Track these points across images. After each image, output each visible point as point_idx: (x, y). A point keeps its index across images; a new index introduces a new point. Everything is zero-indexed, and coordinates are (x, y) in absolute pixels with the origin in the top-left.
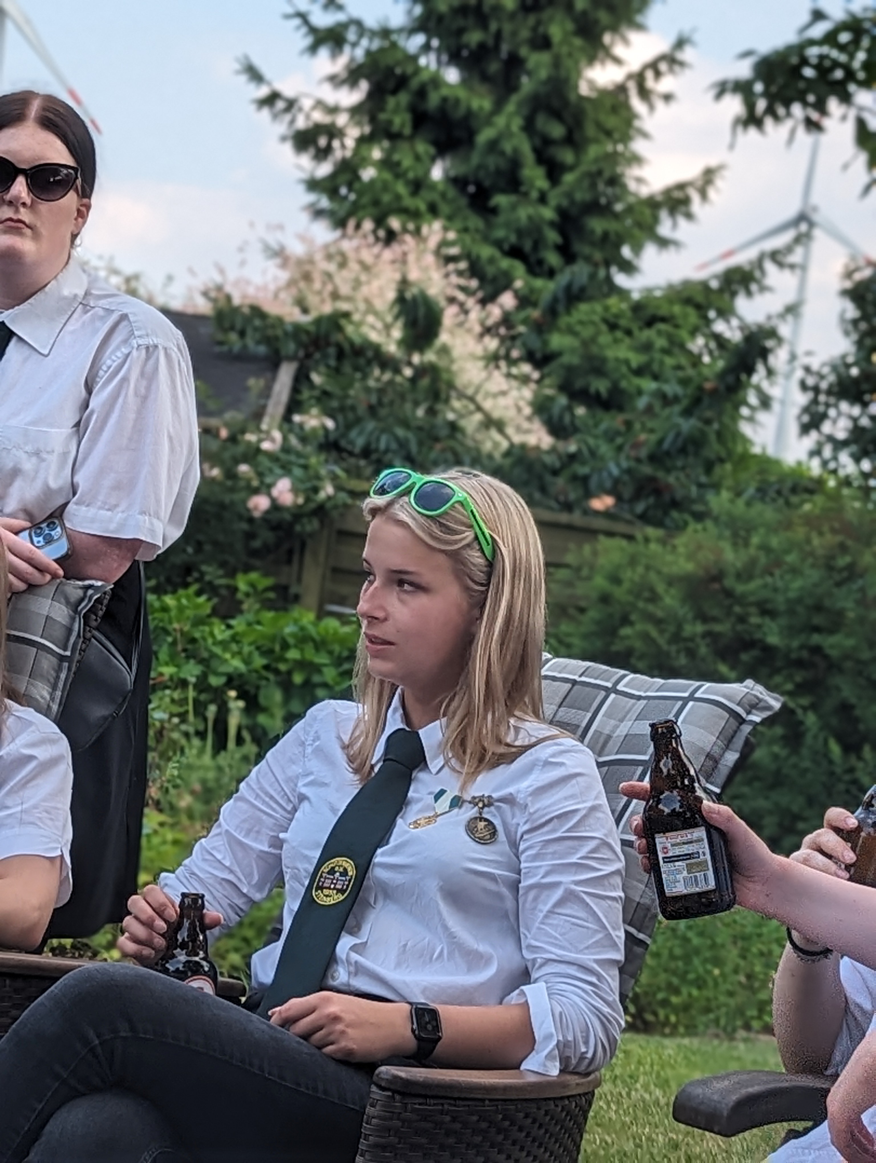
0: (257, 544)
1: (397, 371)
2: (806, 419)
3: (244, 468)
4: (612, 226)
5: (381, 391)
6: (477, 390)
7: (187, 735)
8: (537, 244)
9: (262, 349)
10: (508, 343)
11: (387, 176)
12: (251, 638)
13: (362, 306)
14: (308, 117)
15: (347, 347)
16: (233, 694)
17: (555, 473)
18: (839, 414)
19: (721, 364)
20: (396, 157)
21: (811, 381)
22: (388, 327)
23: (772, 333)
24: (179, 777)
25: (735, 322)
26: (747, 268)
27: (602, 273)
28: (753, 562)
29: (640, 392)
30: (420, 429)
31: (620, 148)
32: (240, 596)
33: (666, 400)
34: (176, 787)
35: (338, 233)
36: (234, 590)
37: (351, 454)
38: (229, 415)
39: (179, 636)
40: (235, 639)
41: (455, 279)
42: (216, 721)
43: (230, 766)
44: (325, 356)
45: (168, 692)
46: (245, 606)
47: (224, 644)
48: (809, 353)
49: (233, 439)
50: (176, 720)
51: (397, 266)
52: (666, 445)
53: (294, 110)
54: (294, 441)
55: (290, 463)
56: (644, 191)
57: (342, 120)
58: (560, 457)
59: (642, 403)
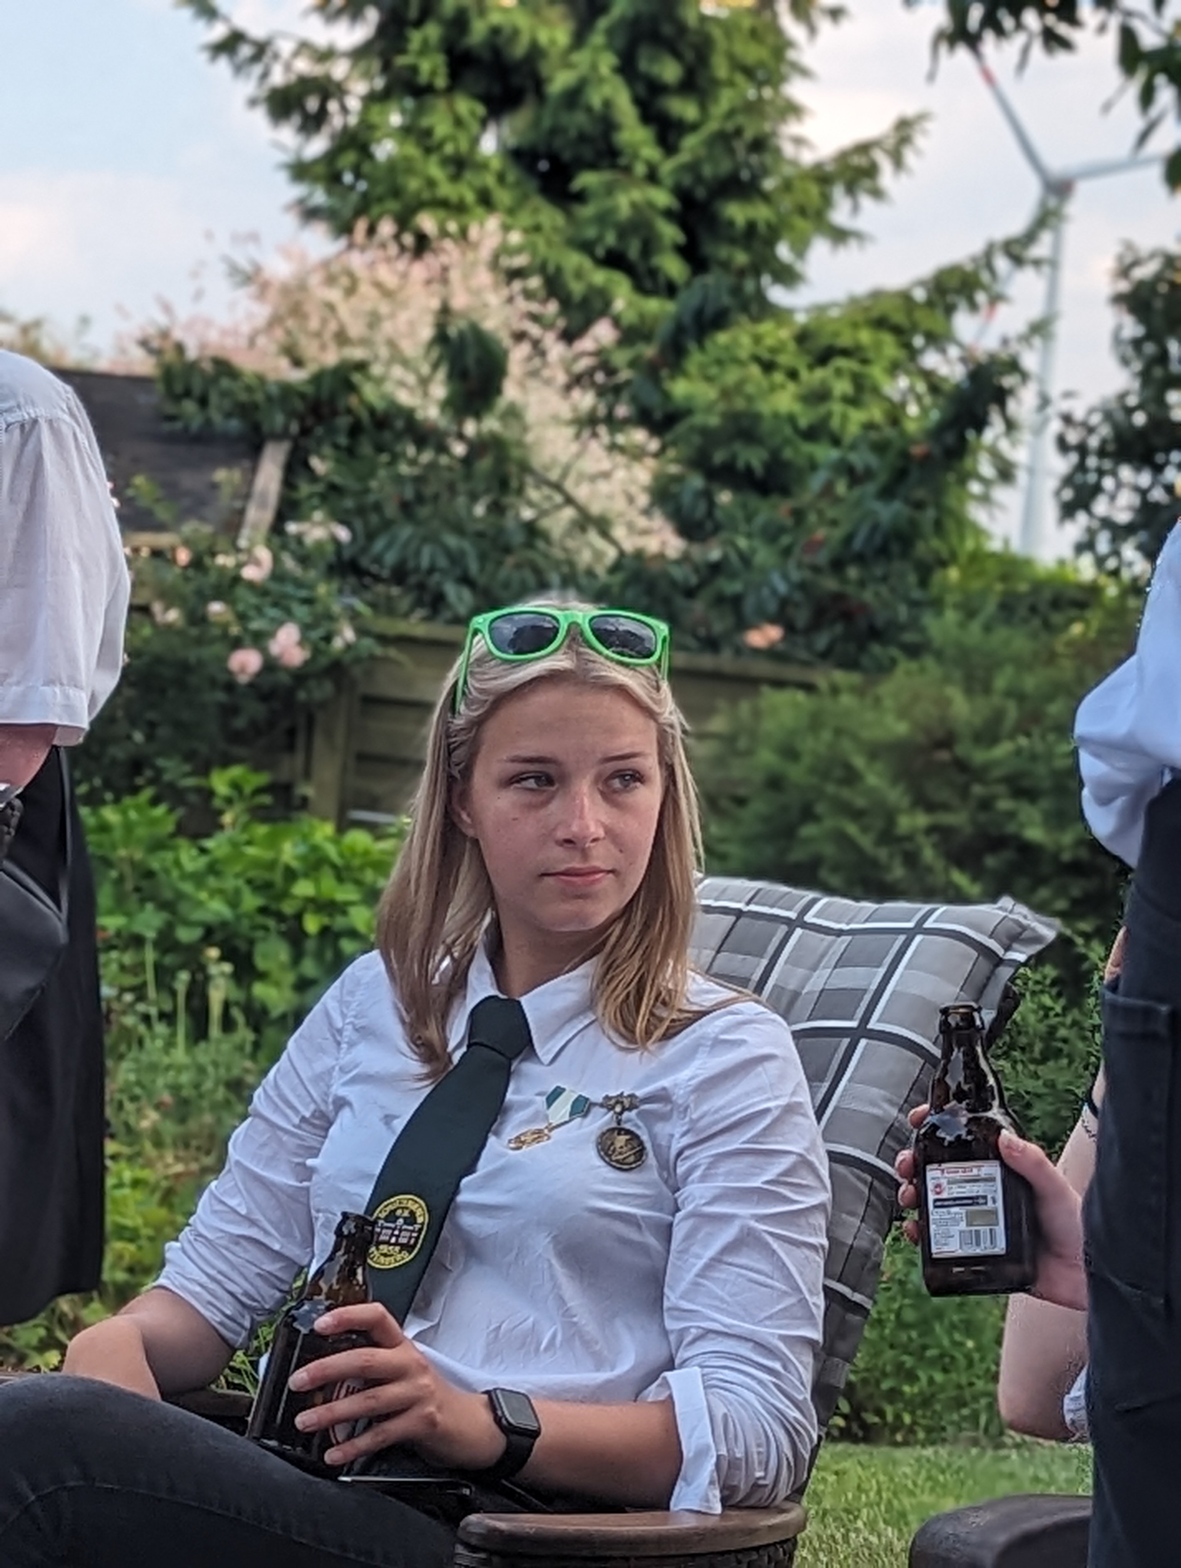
0: (240, 723)
1: (442, 448)
2: (1068, 494)
3: (216, 608)
4: (761, 213)
5: (419, 480)
6: (566, 471)
7: (146, 1019)
8: (649, 246)
9: (235, 425)
10: (610, 397)
11: (412, 150)
12: (238, 868)
13: (384, 352)
14: (288, 67)
15: (365, 416)
16: (213, 953)
17: (690, 593)
18: (1119, 485)
19: (935, 415)
20: (425, 122)
21: (1073, 437)
22: (424, 382)
23: (1013, 366)
24: (139, 1083)
25: (954, 352)
26: (969, 267)
27: (749, 286)
28: (998, 716)
29: (813, 466)
30: (480, 535)
31: (767, 93)
32: (217, 803)
33: (854, 477)
34: (134, 1099)
35: (342, 243)
36: (209, 794)
37: (377, 578)
38: (189, 527)
39: (127, 870)
40: (213, 869)
41: (523, 305)
42: (189, 995)
43: (216, 1064)
44: (332, 431)
45: (114, 954)
46: (227, 818)
47: (198, 879)
48: (1068, 395)
49: (197, 564)
50: (128, 997)
51: (436, 287)
52: (858, 544)
53: (266, 59)
54: (289, 563)
55: (286, 596)
56: (807, 158)
57: (339, 70)
58: (696, 569)
59: (816, 482)
